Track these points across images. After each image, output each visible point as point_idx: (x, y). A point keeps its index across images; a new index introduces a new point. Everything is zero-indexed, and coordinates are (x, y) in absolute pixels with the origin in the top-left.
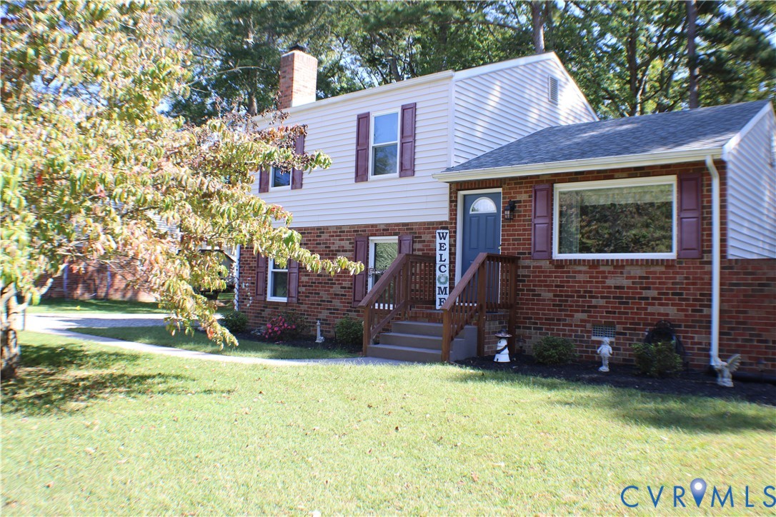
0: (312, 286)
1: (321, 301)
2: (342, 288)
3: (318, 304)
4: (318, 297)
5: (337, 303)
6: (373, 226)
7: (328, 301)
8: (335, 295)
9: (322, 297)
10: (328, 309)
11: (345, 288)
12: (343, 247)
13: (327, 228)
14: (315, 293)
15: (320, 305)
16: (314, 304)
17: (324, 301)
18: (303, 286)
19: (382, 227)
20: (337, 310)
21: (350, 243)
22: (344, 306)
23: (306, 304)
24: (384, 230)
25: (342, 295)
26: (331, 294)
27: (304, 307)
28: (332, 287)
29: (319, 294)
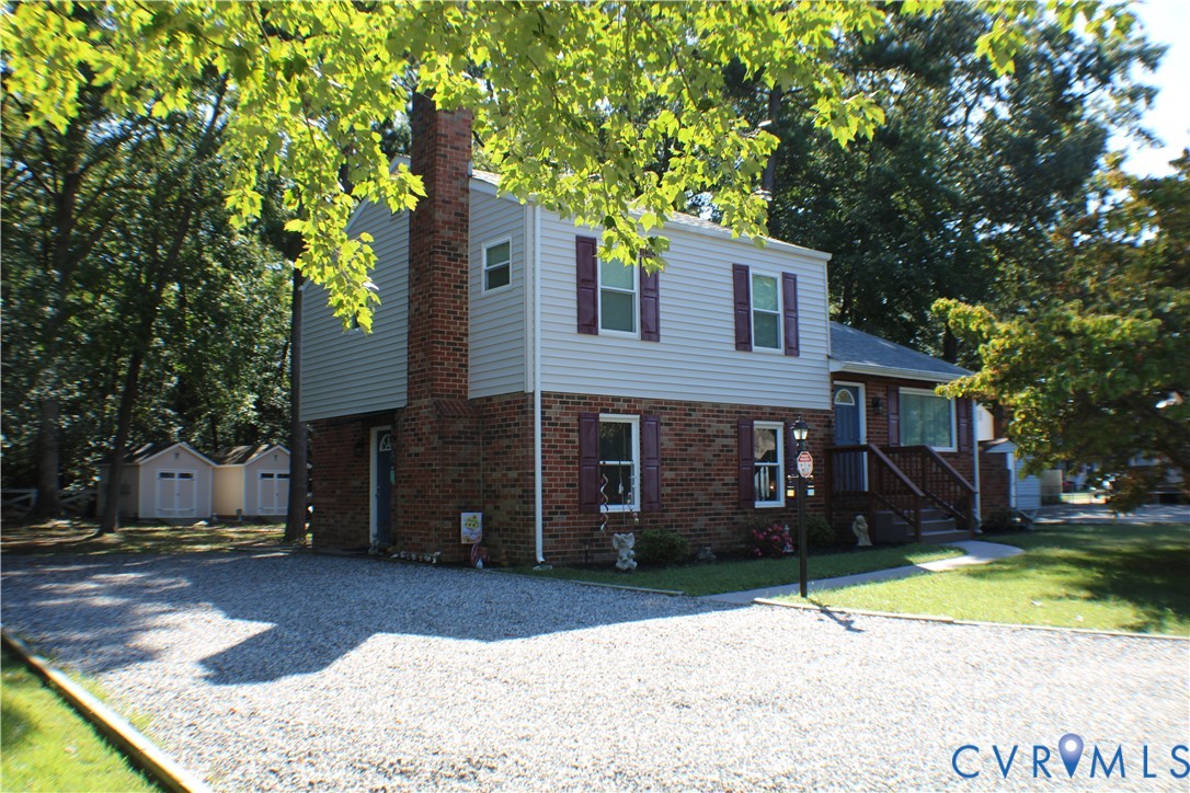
0: (682, 485)
1: (696, 504)
2: (723, 485)
3: (691, 510)
4: (692, 500)
5: (718, 505)
6: (758, 407)
7: (706, 504)
8: (716, 494)
9: (697, 499)
10: (706, 515)
11: (727, 484)
12: (723, 431)
13: (700, 404)
14: (687, 495)
15: (695, 510)
16: (686, 510)
17: (700, 504)
18: (668, 485)
19: (769, 411)
20: (719, 514)
21: (732, 427)
22: (727, 509)
23: (673, 511)
24: (770, 414)
25: (726, 494)
26: (711, 494)
27: (671, 516)
28: (711, 485)
29: (692, 495)
